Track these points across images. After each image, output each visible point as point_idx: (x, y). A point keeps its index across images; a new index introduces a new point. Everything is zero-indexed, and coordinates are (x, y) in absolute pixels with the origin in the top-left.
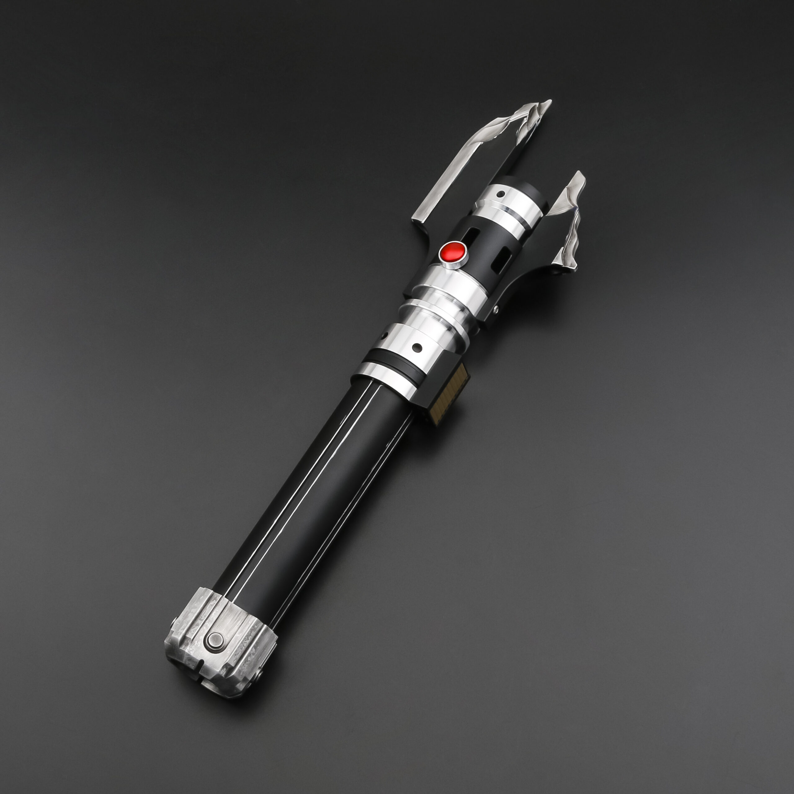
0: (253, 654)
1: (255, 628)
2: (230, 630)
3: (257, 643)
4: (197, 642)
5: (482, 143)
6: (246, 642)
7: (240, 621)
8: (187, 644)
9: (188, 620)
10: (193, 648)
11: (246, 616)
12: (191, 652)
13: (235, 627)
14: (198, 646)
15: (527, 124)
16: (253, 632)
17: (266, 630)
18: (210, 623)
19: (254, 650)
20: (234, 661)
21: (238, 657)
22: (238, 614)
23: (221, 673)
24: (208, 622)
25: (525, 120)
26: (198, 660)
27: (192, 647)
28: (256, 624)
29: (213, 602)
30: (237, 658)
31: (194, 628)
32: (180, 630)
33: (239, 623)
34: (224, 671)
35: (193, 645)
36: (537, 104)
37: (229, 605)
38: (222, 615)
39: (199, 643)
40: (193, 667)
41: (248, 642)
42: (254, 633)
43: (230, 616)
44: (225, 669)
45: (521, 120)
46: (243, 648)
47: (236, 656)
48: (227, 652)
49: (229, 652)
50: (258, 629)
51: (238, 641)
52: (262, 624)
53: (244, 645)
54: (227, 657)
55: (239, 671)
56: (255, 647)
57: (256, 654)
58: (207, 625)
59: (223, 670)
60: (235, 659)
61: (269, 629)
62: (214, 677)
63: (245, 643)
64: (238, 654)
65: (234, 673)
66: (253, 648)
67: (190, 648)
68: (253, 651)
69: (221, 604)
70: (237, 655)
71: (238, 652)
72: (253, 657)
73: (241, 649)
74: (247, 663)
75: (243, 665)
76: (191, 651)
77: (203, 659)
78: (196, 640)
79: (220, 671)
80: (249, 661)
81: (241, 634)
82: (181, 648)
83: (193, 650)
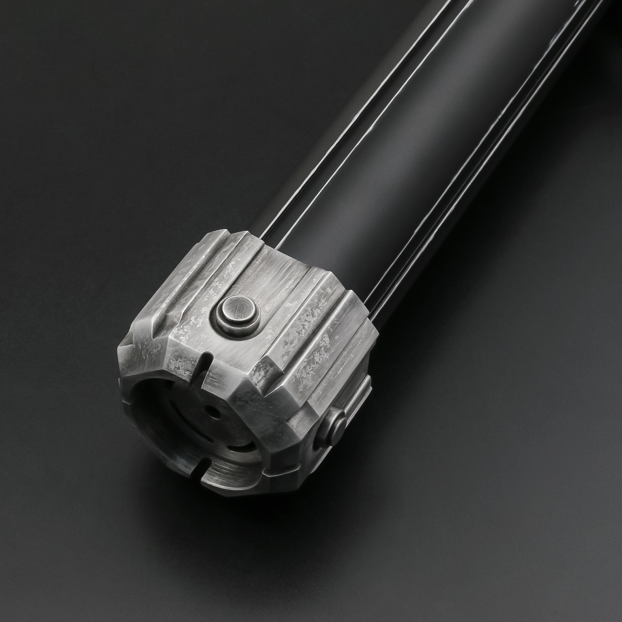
0: (328, 348)
1: (327, 293)
2: (269, 299)
3: (333, 325)
4: (196, 319)
7: (292, 280)
8: (172, 326)
10: (185, 330)
11: (306, 271)
12: (182, 338)
13: (281, 291)
14: (198, 326)
16: (323, 302)
17: (352, 302)
19: (327, 339)
20: (283, 356)
22: (285, 270)
23: (254, 380)
24: (220, 281)
26: (197, 355)
27: (183, 329)
28: (329, 284)
29: (230, 247)
30: (290, 351)
33: (290, 284)
34: (260, 378)
35: (187, 324)
38: (249, 271)
39: (200, 321)
40: (188, 373)
41: (314, 320)
42: (325, 305)
43: (268, 271)
44: (262, 373)
46: (303, 331)
47: (286, 347)
50: (334, 298)
51: (289, 316)
52: (343, 289)
53: (304, 326)
54: (268, 345)
55: (297, 382)
56: (329, 335)
57: (334, 350)
59: (257, 374)
60: (286, 354)
61: (359, 300)
62: (238, 390)
63: (306, 321)
65: (284, 383)
66: (326, 335)
67: (178, 330)
68: (325, 342)
69: (247, 249)
72: (326, 356)
73: (299, 334)
75: (305, 368)
76: (181, 335)
77: (211, 352)
78: (192, 315)
79: (252, 375)
80: (317, 363)
82: (157, 338)
83: (186, 333)
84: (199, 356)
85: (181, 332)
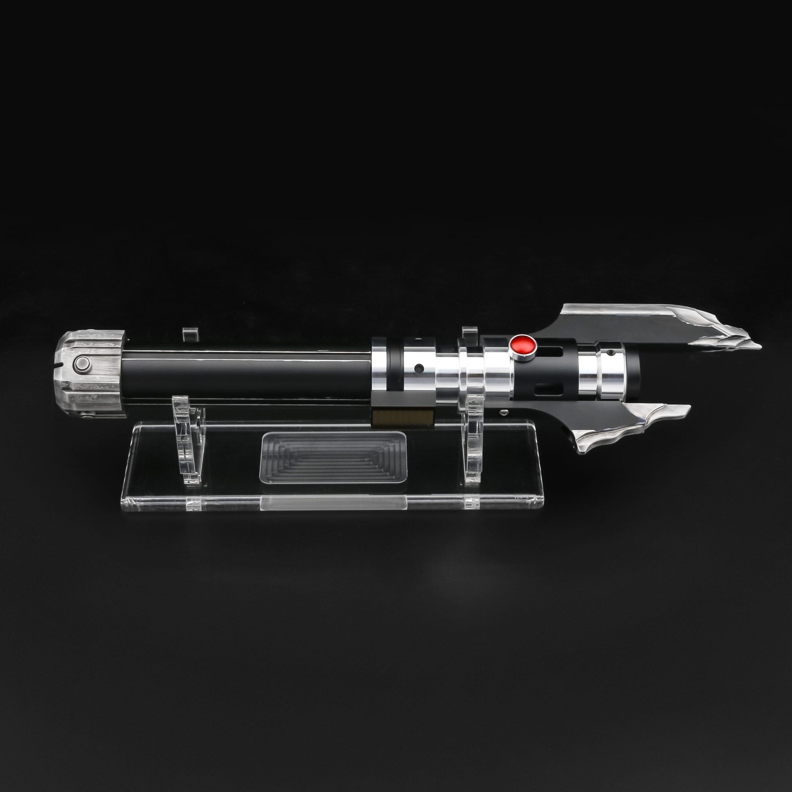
0: (93, 398)
1: (111, 387)
2: (100, 369)
3: (102, 395)
4: (74, 352)
5: (675, 316)
6: (97, 386)
7: (110, 372)
8: (68, 346)
9: (89, 336)
10: (68, 352)
11: (116, 374)
13: (104, 372)
14: (72, 354)
15: (719, 340)
17: (116, 396)
18: (95, 351)
19: (96, 397)
20: (77, 387)
21: (83, 388)
22: (114, 368)
23: (62, 384)
24: (95, 350)
25: (722, 337)
26: (61, 361)
28: (115, 385)
29: (113, 344)
30: (81, 388)
31: (85, 343)
32: (78, 335)
33: (109, 373)
34: (65, 385)
35: (70, 351)
36: (748, 337)
37: (118, 357)
38: (106, 357)
39: (75, 354)
41: (98, 388)
42: (107, 388)
43: (110, 362)
45: (721, 334)
46: (92, 388)
47: (81, 386)
48: (80, 378)
49: (81, 379)
50: (113, 389)
51: (94, 380)
52: (119, 390)
53: (93, 387)
54: (76, 380)
56: (99, 396)
57: (95, 400)
58: (92, 351)
59: (65, 383)
60: (79, 387)
61: (119, 397)
62: (57, 381)
63: (95, 386)
64: (84, 387)
65: (67, 393)
66: (97, 395)
67: (67, 349)
68: (94, 396)
69: (113, 351)
70: (83, 386)
71: (86, 385)
72: (91, 400)
73: (90, 387)
74: (83, 398)
75: (80, 396)
76: (65, 351)
77: (64, 364)
78: (76, 350)
79: (62, 382)
80: (86, 399)
81: (100, 379)
82: (64, 344)
83: (67, 352)
85: (66, 351)
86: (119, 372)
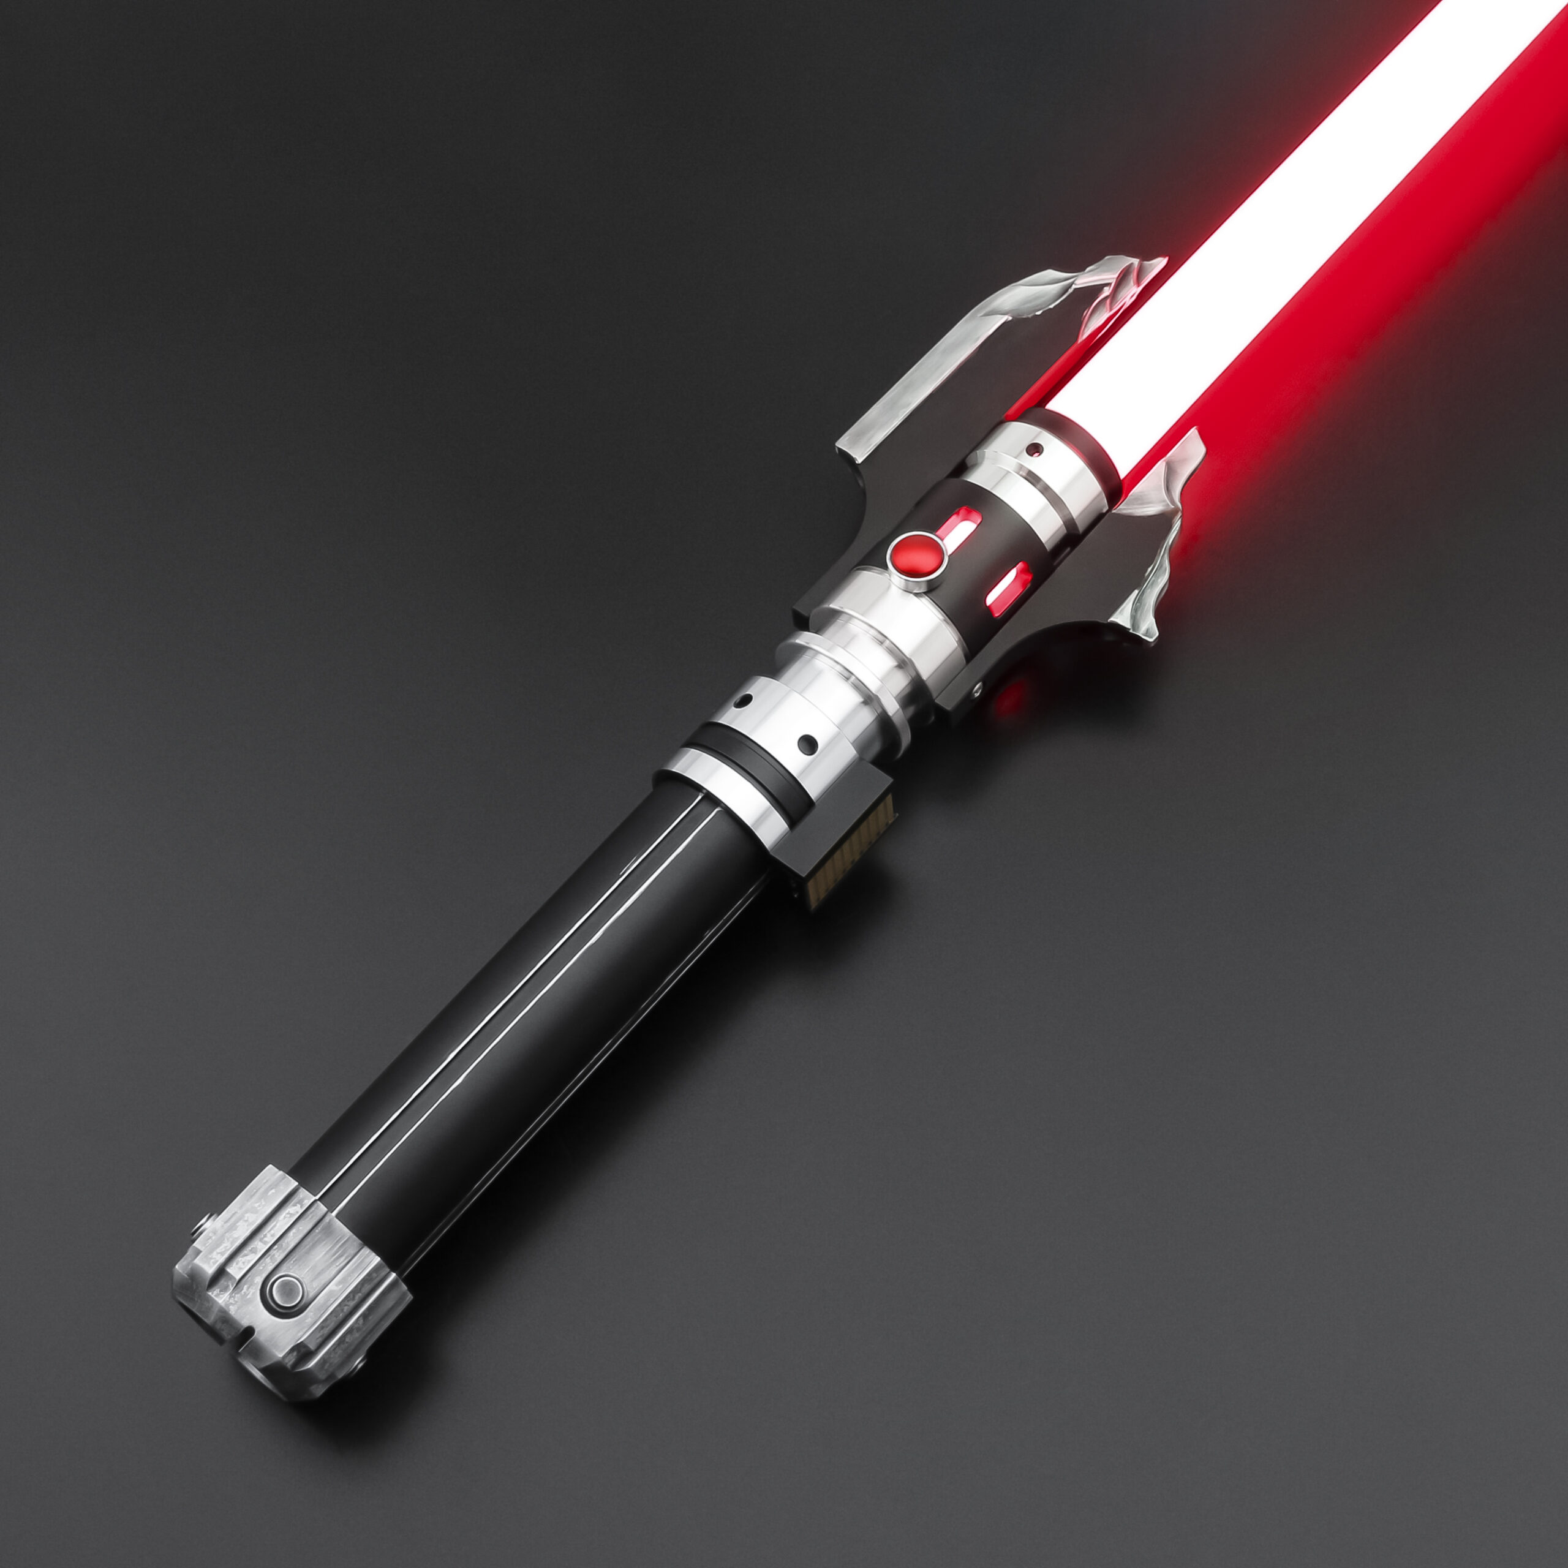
0: (358, 1329)
1: (372, 1277)
2: (319, 1274)
3: (371, 1307)
4: (248, 1288)
5: (1010, 318)
6: (347, 1303)
7: (344, 1258)
8: (225, 1289)
9: (236, 1236)
10: (236, 1299)
11: (357, 1250)
12: (231, 1307)
13: (332, 1268)
14: (248, 1297)
15: (1108, 301)
16: (366, 1285)
17: (393, 1287)
18: (280, 1251)
19: (361, 1322)
20: (318, 1338)
21: (326, 1331)
22: (340, 1244)
23: (287, 1360)
24: (278, 1249)
25: (1107, 291)
26: (242, 1326)
27: (234, 1297)
28: (376, 1269)
29: (295, 1207)
30: (323, 1335)
31: (246, 1255)
32: (215, 1253)
33: (342, 1261)
34: (292, 1358)
35: (238, 1293)
36: (1136, 261)
37: (327, 1219)
38: (309, 1239)
39: (252, 1291)
40: (230, 1337)
41: (352, 1304)
42: (367, 1288)
43: (324, 1242)
44: (295, 1354)
45: (1099, 289)
46: (341, 1315)
47: (322, 1331)
48: (306, 1319)
49: (309, 1321)
50: (376, 1281)
51: (333, 1300)
52: (388, 1270)
53: (342, 1310)
54: (304, 1330)
55: (323, 1361)
56: (365, 1316)
57: (365, 1330)
58: (274, 1255)
59: (290, 1355)
60: (321, 1336)
61: (400, 1281)
63: (346, 1305)
64: (327, 1327)
65: (312, 1364)
66: (361, 1318)
67: (230, 1298)
68: (359, 1324)
69: (310, 1217)
70: (325, 1329)
71: (328, 1322)
72: (357, 1334)
73: (337, 1317)
74: (342, 1346)
75: (335, 1349)
76: (231, 1303)
77: (255, 1327)
78: (245, 1284)
79: (284, 1357)
80: (347, 1342)
81: (341, 1286)
82: (210, 1293)
83: (236, 1302)
84: (242, 1329)
85: (232, 1301)
86: (357, 1241)
